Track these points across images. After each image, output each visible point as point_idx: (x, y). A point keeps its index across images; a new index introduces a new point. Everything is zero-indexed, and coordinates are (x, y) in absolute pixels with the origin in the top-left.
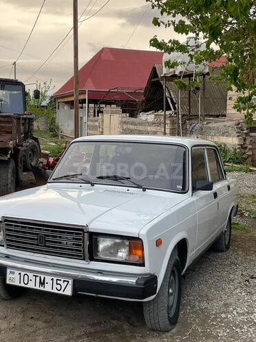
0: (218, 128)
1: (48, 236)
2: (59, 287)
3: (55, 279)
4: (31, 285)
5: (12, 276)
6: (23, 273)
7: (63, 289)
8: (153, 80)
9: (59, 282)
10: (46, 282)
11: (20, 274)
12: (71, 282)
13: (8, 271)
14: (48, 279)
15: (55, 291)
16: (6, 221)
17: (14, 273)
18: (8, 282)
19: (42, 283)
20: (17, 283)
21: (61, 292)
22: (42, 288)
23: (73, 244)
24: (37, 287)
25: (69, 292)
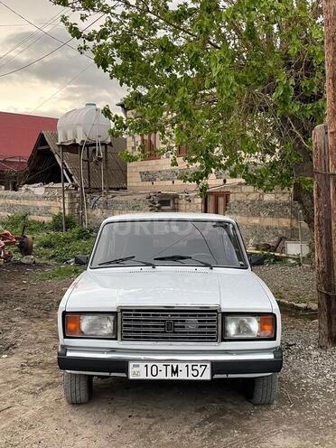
0: (126, 202)
1: (177, 321)
2: (195, 373)
3: (190, 365)
4: (161, 376)
5: (136, 369)
6: (150, 365)
7: (200, 374)
8: (40, 148)
9: (194, 368)
10: (179, 369)
11: (146, 366)
12: (209, 365)
13: (131, 364)
14: (182, 367)
15: (191, 378)
16: (122, 310)
17: (138, 366)
18: (131, 377)
19: (175, 372)
20: (143, 376)
21: (198, 378)
22: (175, 377)
23: (200, 327)
24: (169, 377)
25: (207, 376)
